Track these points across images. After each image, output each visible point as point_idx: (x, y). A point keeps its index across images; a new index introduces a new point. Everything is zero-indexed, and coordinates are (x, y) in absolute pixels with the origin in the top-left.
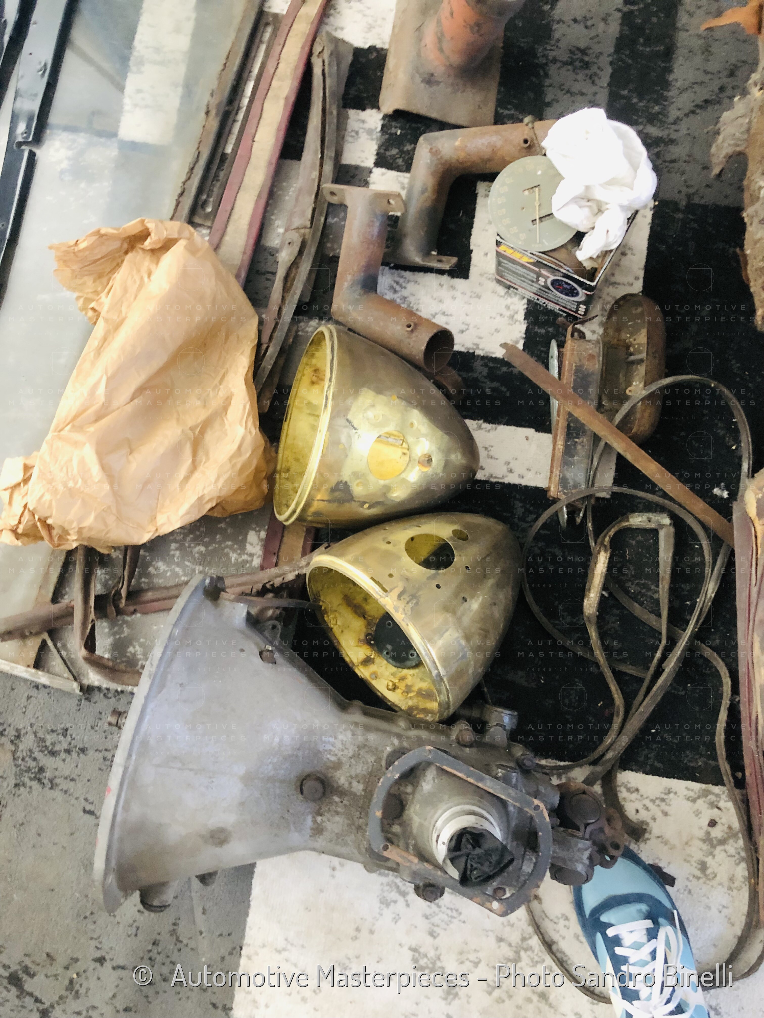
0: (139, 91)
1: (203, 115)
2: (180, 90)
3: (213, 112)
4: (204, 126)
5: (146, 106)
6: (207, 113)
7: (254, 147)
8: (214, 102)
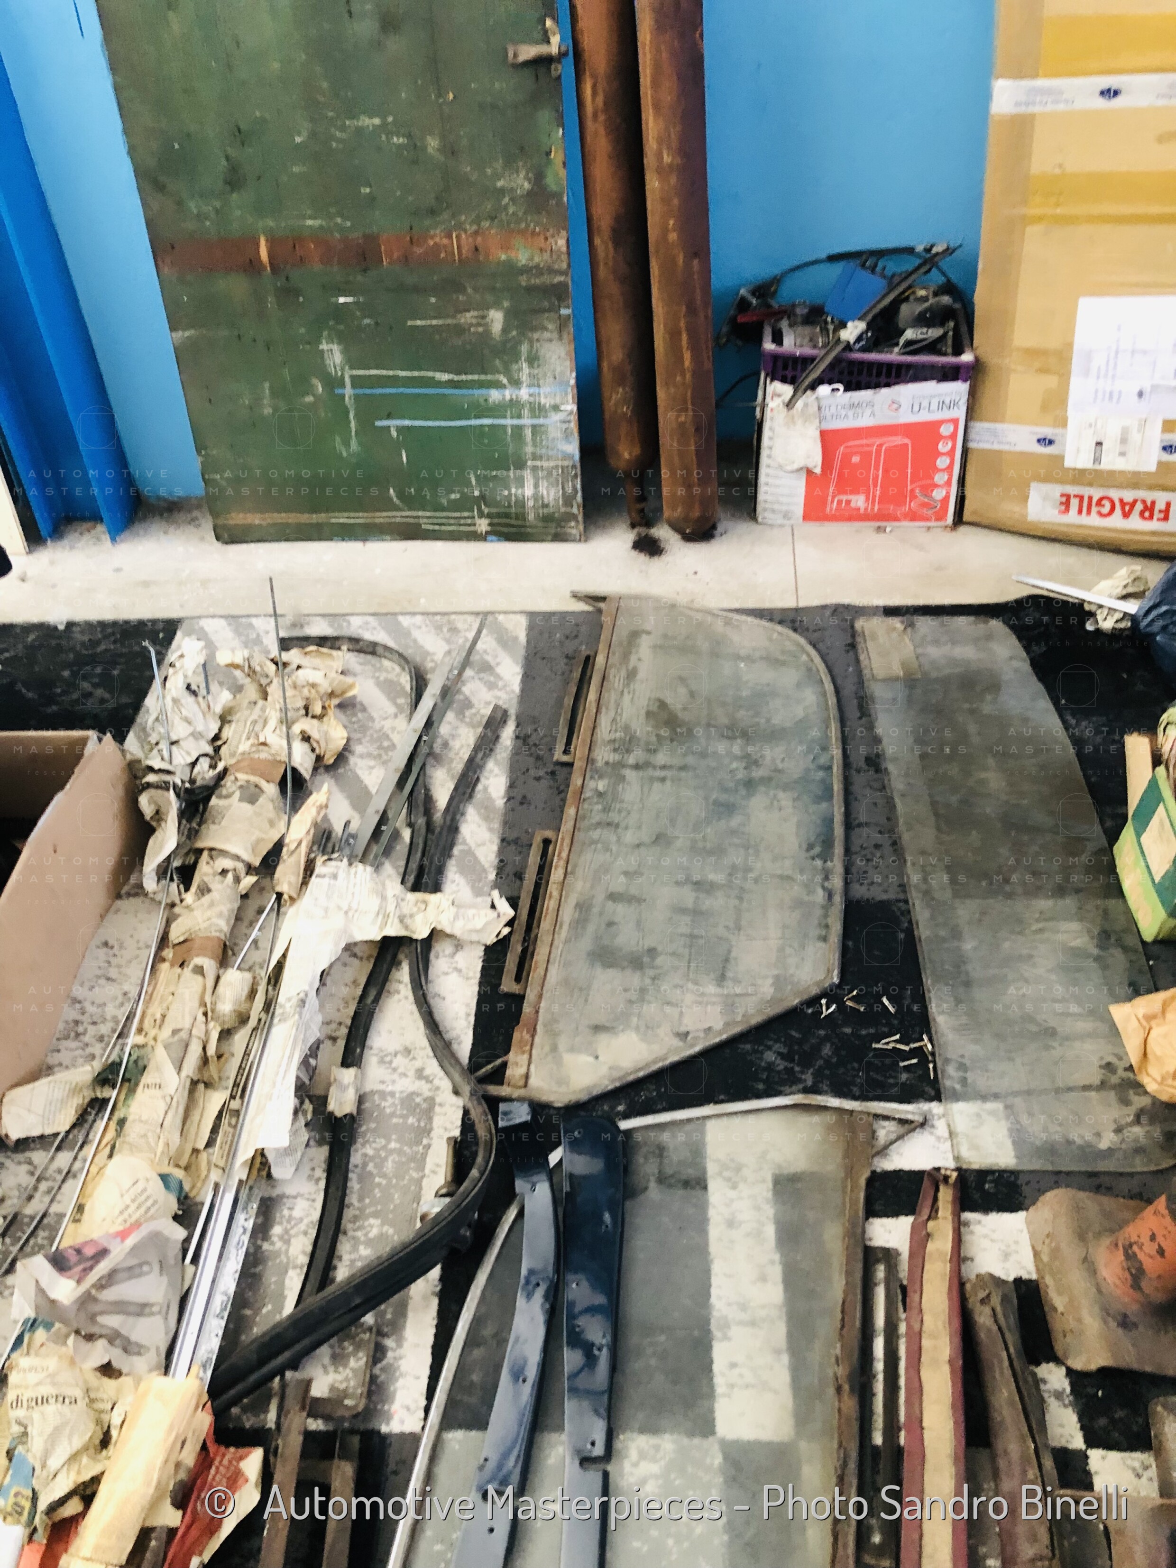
0: (733, 1365)
1: (831, 1391)
2: (785, 1359)
3: (846, 1387)
4: (839, 1410)
5: (747, 1386)
6: (839, 1389)
7: (925, 1436)
8: (842, 1371)
